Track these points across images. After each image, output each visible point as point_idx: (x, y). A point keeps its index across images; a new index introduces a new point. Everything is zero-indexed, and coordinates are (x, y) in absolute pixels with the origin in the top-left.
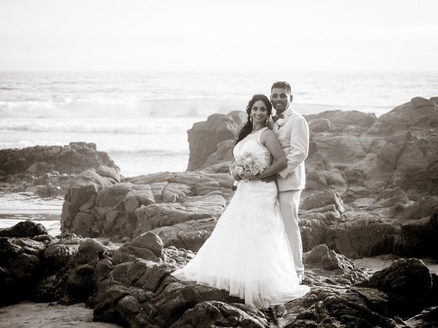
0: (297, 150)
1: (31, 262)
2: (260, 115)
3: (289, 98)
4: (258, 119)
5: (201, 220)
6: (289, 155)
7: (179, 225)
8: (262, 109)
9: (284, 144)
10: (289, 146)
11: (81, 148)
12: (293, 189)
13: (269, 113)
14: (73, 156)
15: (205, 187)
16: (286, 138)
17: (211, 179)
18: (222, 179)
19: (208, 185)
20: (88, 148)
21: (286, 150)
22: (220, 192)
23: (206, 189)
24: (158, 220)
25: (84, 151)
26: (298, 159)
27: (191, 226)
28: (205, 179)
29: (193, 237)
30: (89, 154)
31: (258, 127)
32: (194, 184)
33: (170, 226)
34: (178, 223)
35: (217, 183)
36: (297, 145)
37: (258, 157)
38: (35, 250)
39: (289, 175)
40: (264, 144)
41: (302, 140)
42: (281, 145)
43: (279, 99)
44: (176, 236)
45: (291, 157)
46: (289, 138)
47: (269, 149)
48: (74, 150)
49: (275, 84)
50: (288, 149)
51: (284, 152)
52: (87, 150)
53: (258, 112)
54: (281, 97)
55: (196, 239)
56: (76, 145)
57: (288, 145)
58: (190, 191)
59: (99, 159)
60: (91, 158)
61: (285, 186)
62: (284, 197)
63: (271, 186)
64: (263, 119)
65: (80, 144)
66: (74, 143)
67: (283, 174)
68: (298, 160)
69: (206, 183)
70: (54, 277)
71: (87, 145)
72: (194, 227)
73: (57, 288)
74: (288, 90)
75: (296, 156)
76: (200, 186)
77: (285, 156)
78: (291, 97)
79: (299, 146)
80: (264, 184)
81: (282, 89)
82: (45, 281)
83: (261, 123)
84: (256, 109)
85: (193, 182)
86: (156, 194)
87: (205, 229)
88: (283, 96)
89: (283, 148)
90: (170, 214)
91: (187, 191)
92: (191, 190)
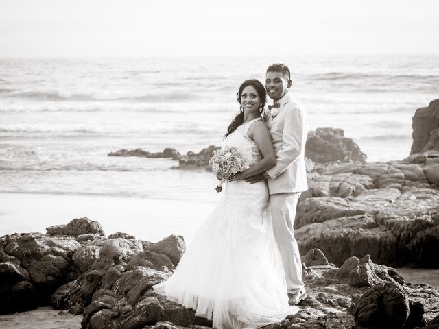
0: (288, 145)
1: (54, 265)
2: (249, 103)
3: (285, 84)
4: (249, 107)
5: (351, 217)
6: (280, 151)
7: (329, 222)
8: (253, 95)
9: (276, 138)
10: (281, 141)
11: (326, 134)
12: (285, 191)
13: (263, 101)
14: (316, 142)
15: (389, 179)
16: (277, 131)
17: (398, 170)
18: (410, 170)
19: (392, 177)
20: (333, 134)
21: (277, 145)
22: (399, 185)
23: (390, 181)
24: (312, 215)
25: (328, 138)
26: (290, 155)
27: (340, 224)
28: (392, 171)
29: (335, 236)
30: (333, 140)
31: (250, 117)
32: (378, 176)
33: (321, 222)
34: (330, 219)
35: (403, 175)
36: (290, 139)
37: (243, 152)
38: (63, 251)
39: (279, 176)
40: (252, 138)
41: (294, 134)
42: (272, 139)
43: (272, 84)
44: (319, 234)
45: (281, 153)
46: (281, 131)
47: (256, 144)
48: (318, 136)
49: (270, 67)
50: (280, 144)
51: (275, 148)
52: (331, 137)
53: (248, 99)
54: (274, 82)
55: (337, 239)
56: (321, 131)
57: (280, 139)
58: (372, 184)
59: (343, 146)
60: (334, 145)
61: (275, 187)
62: (274, 201)
63: (258, 188)
64: (255, 107)
65: (326, 130)
66: (320, 129)
67: (272, 173)
68: (290, 158)
69: (391, 175)
70: (75, 282)
71: (333, 131)
72: (342, 224)
73: (72, 295)
74: (284, 74)
75: (286, 152)
76: (384, 178)
77: (275, 152)
78: (290, 82)
79: (292, 141)
80: (248, 184)
81: (275, 73)
82: (65, 285)
83: (253, 112)
84: (245, 96)
85: (378, 174)
86: (332, 186)
87: (351, 227)
88: (278, 80)
89: (273, 143)
90: (323, 209)
91: (368, 184)
92: (374, 182)
